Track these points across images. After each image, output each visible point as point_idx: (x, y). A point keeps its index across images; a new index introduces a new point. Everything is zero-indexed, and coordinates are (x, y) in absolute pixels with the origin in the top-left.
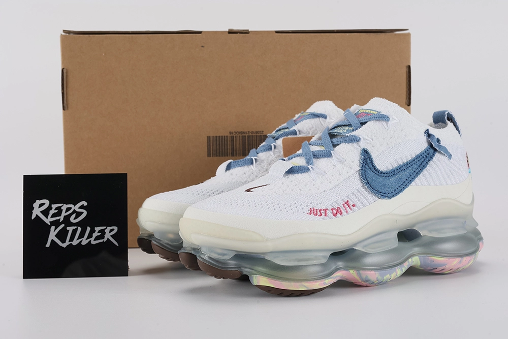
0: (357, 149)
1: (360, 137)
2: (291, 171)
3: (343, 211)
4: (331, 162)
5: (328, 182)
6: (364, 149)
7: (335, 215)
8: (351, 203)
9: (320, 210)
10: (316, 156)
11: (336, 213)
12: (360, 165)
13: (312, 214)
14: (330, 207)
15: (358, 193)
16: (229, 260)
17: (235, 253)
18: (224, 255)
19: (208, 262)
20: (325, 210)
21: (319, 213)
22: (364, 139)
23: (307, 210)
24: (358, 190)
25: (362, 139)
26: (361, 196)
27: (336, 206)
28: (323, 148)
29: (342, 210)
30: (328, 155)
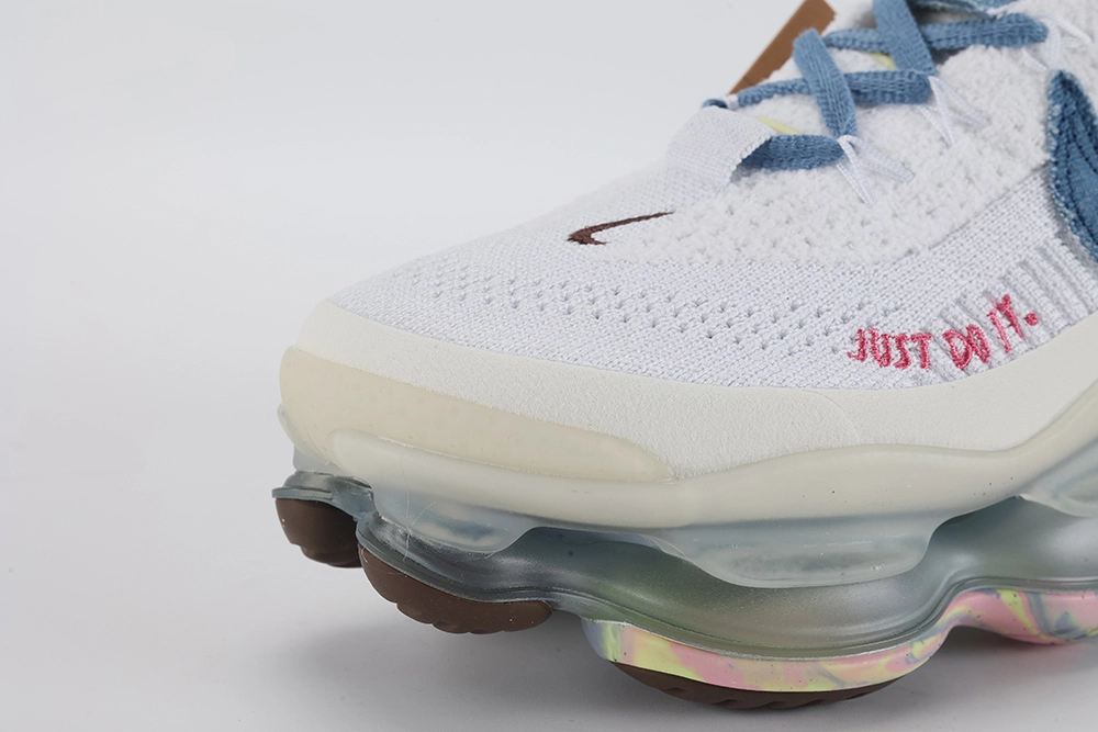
0: (1033, 72)
1: (1048, 23)
2: (766, 158)
3: (992, 346)
4: (929, 126)
5: (923, 212)
6: (1061, 74)
7: (962, 361)
8: (1020, 309)
9: (900, 340)
10: (867, 94)
11: (967, 355)
12: (1048, 142)
13: (870, 358)
14: (940, 323)
15: (1045, 264)
16: (507, 552)
17: (531, 525)
18: (481, 532)
19: (410, 563)
20: (922, 339)
21: (895, 354)
22: (1064, 33)
23: (844, 338)
24: (1042, 251)
25: (1054, 35)
26: (1058, 278)
27: (963, 322)
28: (884, 64)
29: (986, 337)
30: (918, 93)
